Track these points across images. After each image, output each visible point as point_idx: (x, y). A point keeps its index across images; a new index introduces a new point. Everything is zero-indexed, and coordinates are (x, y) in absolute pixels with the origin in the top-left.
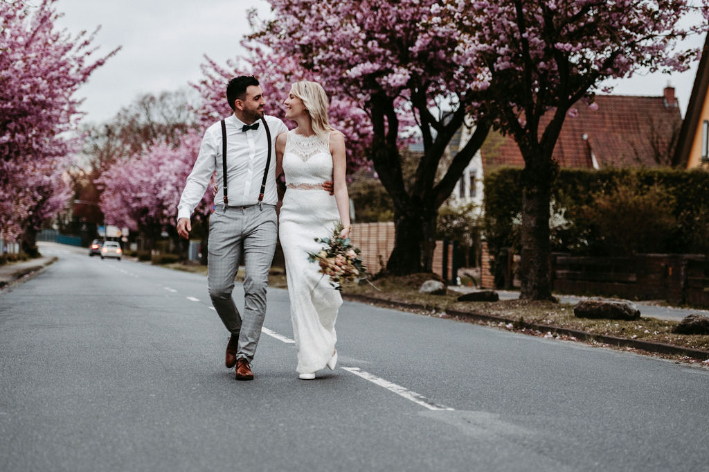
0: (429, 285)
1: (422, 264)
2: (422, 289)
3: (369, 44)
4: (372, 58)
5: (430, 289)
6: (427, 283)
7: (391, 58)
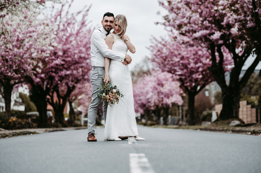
0: (234, 123)
1: (234, 115)
2: (231, 124)
3: (205, 23)
4: (206, 28)
7: (214, 28)
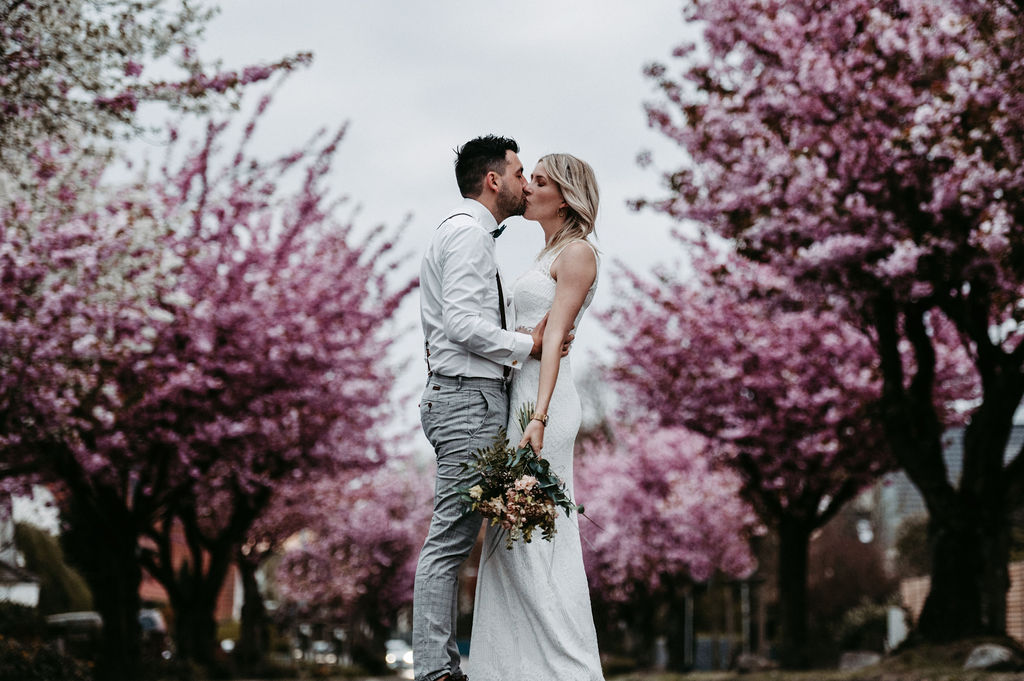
0: (983, 654)
1: (985, 620)
2: (970, 663)
3: (849, 201)
4: (857, 227)
5: (983, 662)
6: (978, 650)
7: (893, 227)
